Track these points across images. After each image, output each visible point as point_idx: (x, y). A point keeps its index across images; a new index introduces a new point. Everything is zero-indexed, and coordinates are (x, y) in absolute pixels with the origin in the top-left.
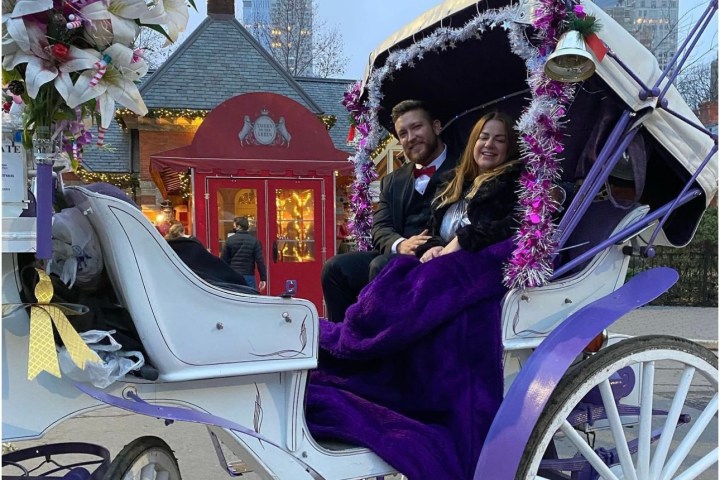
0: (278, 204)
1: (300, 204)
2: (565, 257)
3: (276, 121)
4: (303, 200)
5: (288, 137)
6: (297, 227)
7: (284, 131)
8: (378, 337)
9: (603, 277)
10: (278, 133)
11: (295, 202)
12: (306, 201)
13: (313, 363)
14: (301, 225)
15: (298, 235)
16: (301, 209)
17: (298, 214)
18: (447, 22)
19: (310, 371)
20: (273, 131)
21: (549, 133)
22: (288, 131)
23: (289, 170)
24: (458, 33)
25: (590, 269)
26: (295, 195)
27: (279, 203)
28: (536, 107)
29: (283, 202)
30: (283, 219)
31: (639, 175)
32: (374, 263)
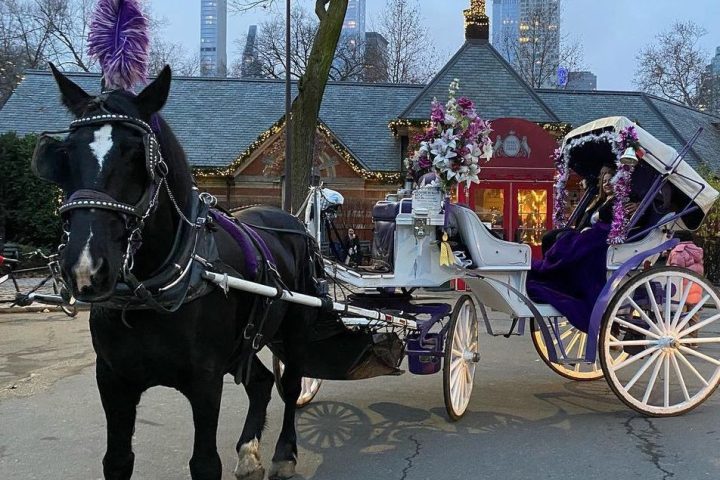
0: (519, 199)
1: (537, 199)
2: (632, 233)
3: (520, 139)
4: (540, 197)
5: (529, 151)
6: (534, 218)
7: (526, 146)
8: (557, 264)
9: (654, 241)
10: (522, 148)
11: (533, 198)
12: (542, 197)
13: (529, 268)
14: (538, 216)
15: (535, 224)
16: (538, 204)
17: (535, 208)
18: (593, 132)
19: (528, 271)
20: (518, 146)
21: (623, 184)
22: (529, 146)
23: (529, 175)
24: (596, 138)
25: (648, 238)
26: (533, 192)
27: (521, 198)
28: (619, 174)
29: (524, 198)
30: (523, 211)
31: (667, 200)
32: (558, 235)
